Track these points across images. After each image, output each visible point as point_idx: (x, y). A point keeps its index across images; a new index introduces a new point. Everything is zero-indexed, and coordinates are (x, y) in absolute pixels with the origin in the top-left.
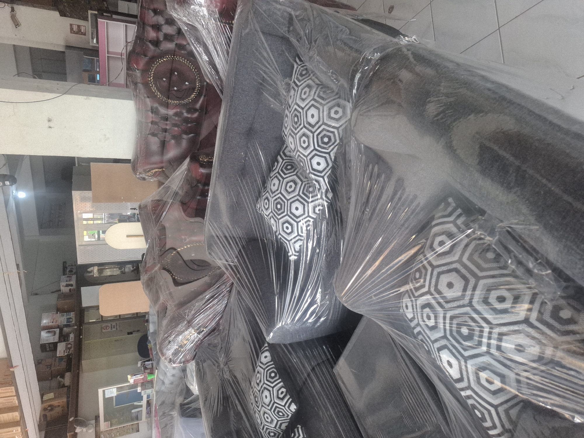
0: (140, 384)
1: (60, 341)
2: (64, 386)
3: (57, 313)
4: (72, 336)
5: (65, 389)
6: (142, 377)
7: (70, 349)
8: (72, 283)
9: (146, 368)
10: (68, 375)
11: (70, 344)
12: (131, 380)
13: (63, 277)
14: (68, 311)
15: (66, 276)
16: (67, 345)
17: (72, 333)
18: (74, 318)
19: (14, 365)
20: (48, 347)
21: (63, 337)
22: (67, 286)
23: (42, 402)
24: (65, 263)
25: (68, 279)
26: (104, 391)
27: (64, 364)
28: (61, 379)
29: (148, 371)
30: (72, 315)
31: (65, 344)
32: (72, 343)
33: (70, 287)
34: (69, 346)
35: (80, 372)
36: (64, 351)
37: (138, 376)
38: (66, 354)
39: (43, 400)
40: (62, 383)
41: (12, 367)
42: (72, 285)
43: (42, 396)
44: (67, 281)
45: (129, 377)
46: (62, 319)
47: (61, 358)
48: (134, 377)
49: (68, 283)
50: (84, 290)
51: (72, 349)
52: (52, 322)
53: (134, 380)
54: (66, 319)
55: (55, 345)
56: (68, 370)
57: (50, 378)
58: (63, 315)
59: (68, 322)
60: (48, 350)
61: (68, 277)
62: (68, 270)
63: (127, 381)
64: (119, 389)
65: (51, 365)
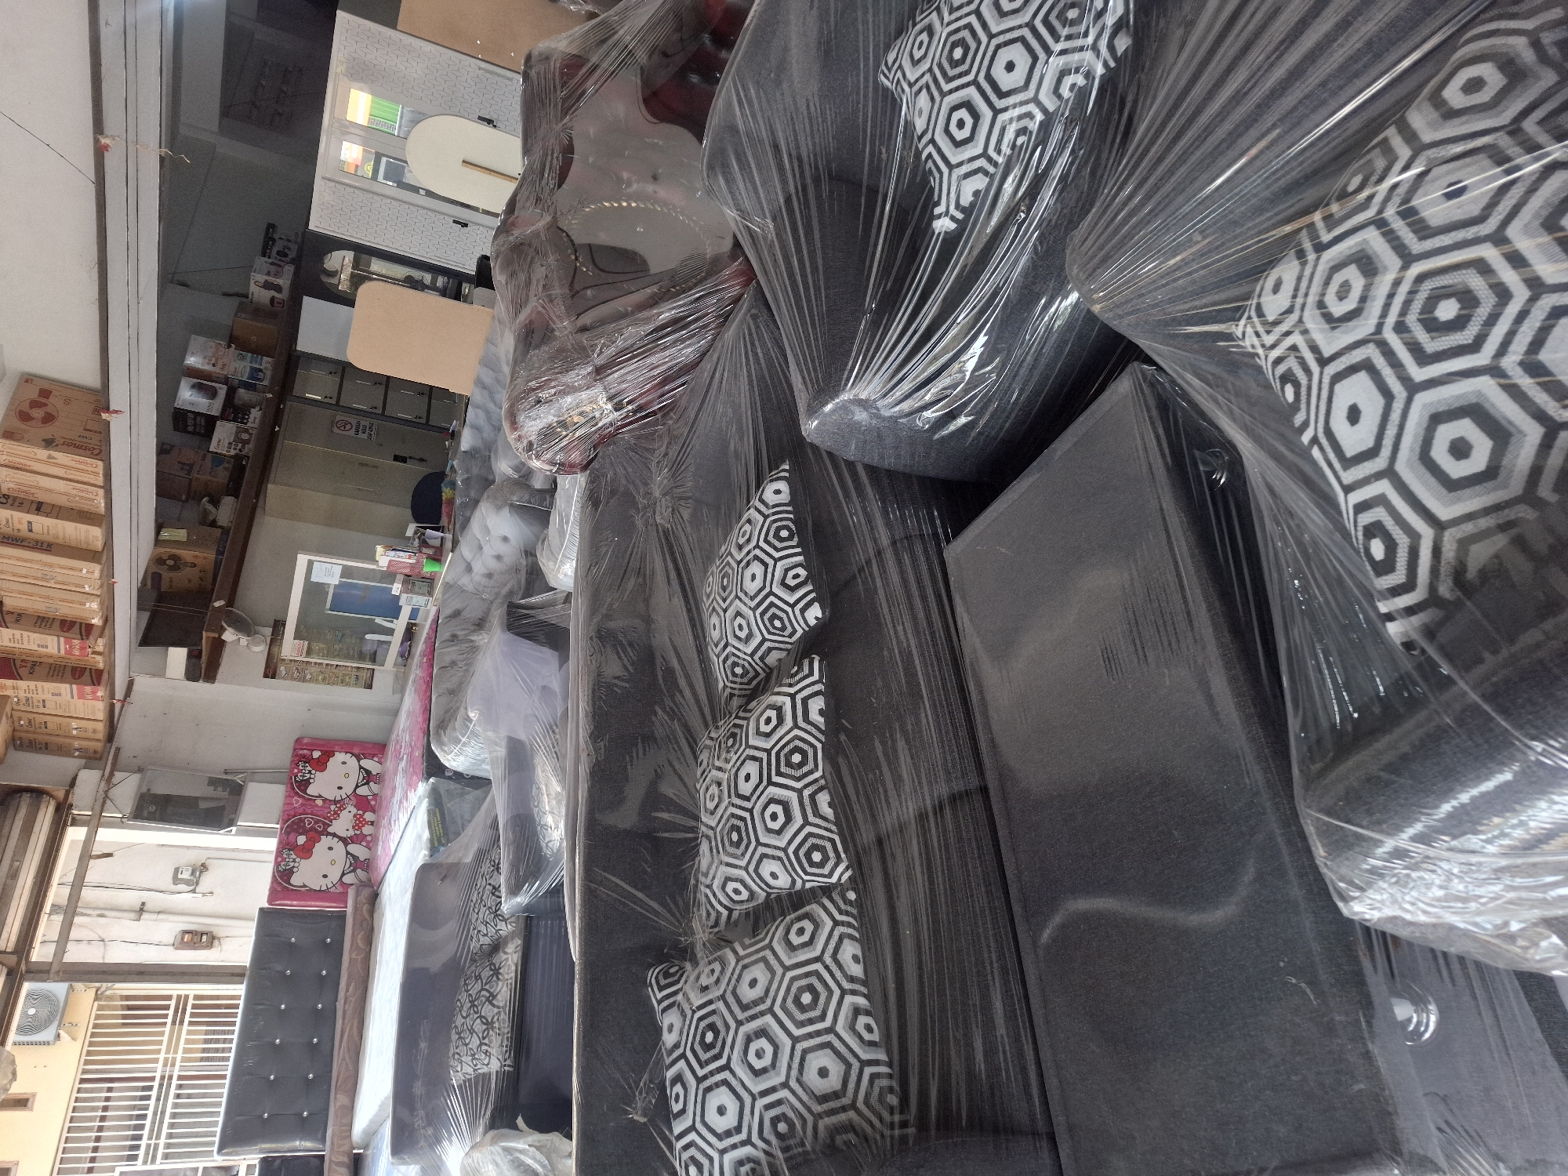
0: (400, 577)
1: (223, 416)
2: (213, 524)
3: (229, 346)
4: (255, 414)
5: (218, 532)
6: (411, 561)
7: (247, 442)
8: (280, 281)
9: (424, 543)
10: (228, 502)
11: (246, 431)
12: (384, 558)
13: (261, 262)
14: (258, 351)
15: (270, 261)
16: (239, 431)
17: (258, 408)
18: (269, 373)
19: (112, 408)
20: (190, 422)
21: (234, 410)
22: (267, 286)
23: (158, 542)
24: (271, 227)
25: (273, 269)
26: (310, 564)
27: (222, 476)
28: (210, 507)
29: (430, 552)
30: (266, 363)
31: (234, 429)
32: (254, 432)
33: (273, 293)
34: (245, 436)
35: (259, 511)
36: (230, 444)
37: (401, 554)
38: (233, 452)
39: (160, 538)
40: (211, 518)
41: (107, 409)
42: (278, 289)
43: (159, 528)
44: (268, 274)
45: (379, 549)
46: (238, 366)
47: (218, 458)
48: (393, 553)
49: (271, 279)
50: (308, 303)
51: (251, 446)
52: (214, 365)
53: (390, 561)
54: (248, 370)
55: (210, 422)
56: (233, 489)
57: (184, 497)
58: (243, 358)
59: (251, 377)
60: (190, 429)
61: (272, 264)
62: (275, 250)
63: (372, 559)
64: (347, 572)
65: (191, 466)
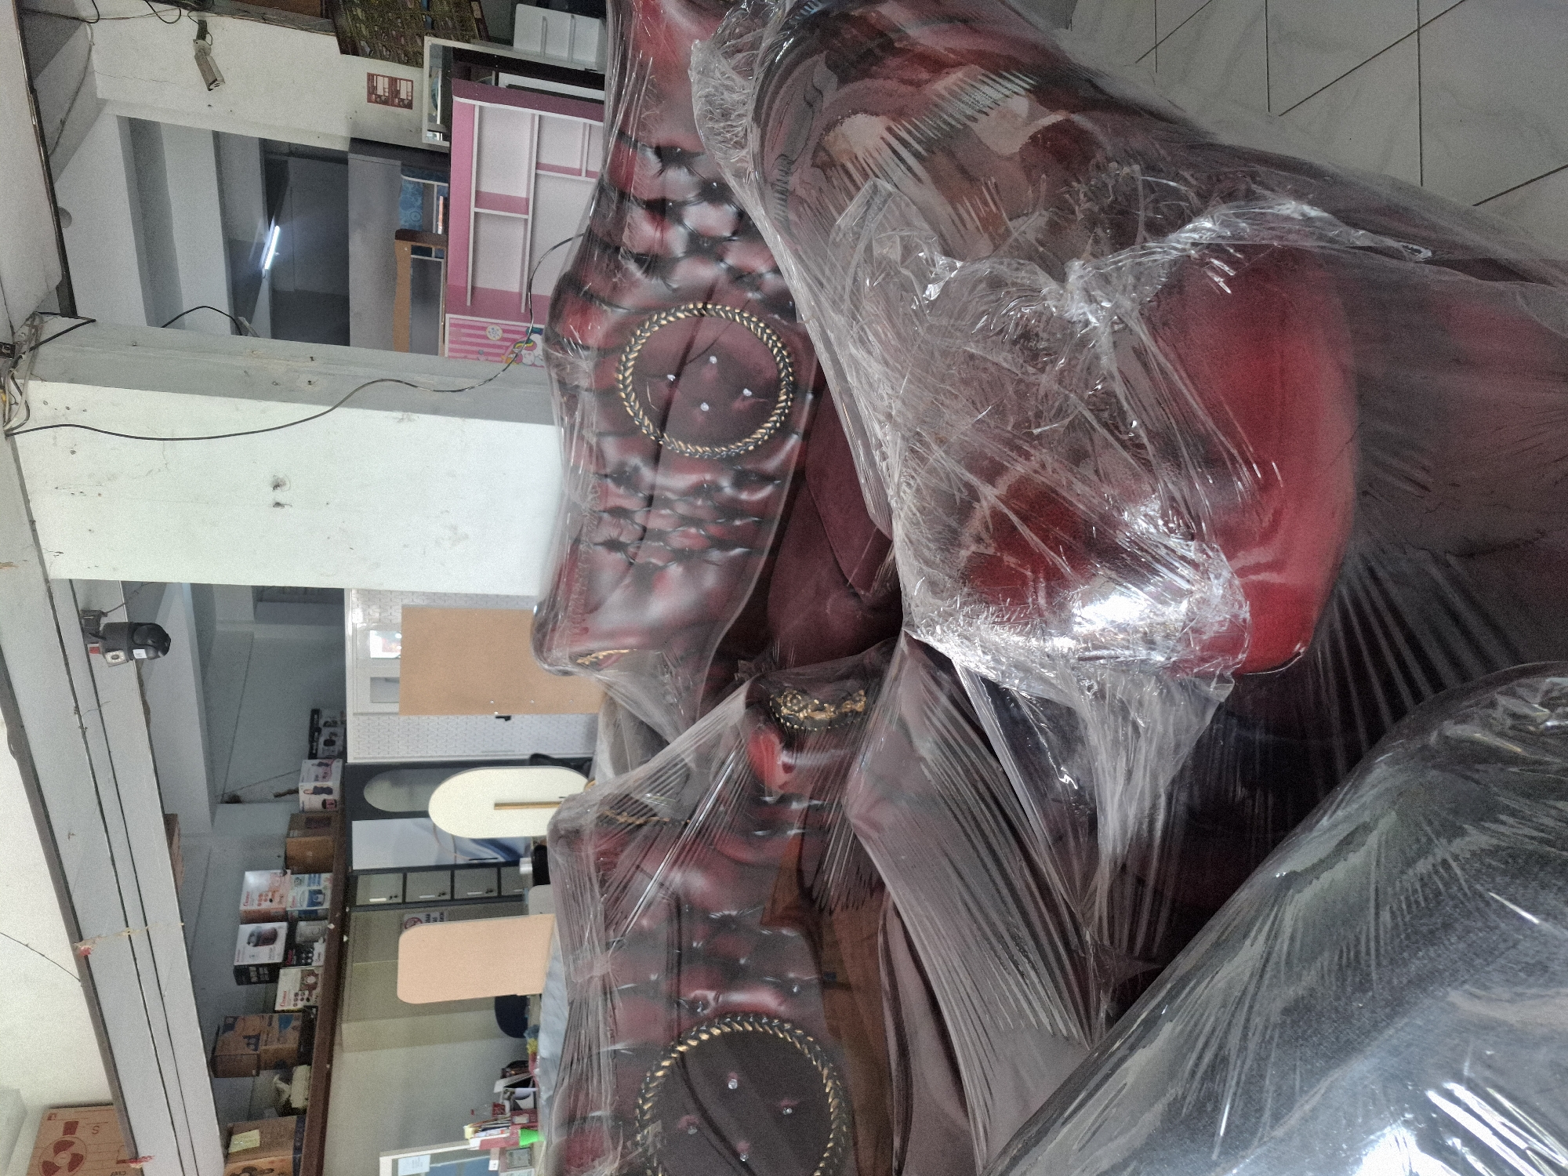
0: (495, 1151)
1: (286, 963)
2: (287, 1110)
3: (285, 873)
4: (319, 948)
5: (292, 1120)
6: (504, 1136)
7: (312, 987)
9: (516, 1109)
10: (301, 1073)
11: (312, 973)
12: (474, 1140)
14: (313, 868)
16: (305, 975)
17: (321, 940)
18: (328, 893)
19: (142, 1152)
20: (253, 974)
21: (297, 952)
22: (317, 791)
23: (227, 1157)
24: (315, 713)
25: (321, 771)
26: (395, 1163)
27: (291, 1040)
28: (282, 1086)
29: (522, 1119)
30: (325, 881)
31: (299, 975)
32: (320, 972)
33: (325, 796)
34: (311, 980)
36: (296, 995)
37: (492, 1131)
38: (300, 1005)
39: (233, 1149)
40: (285, 1097)
41: (136, 1158)
42: (329, 791)
44: (317, 779)
45: (468, 1130)
46: (296, 894)
47: (286, 1016)
48: (484, 1133)
49: (319, 784)
50: (359, 828)
51: (318, 990)
52: (271, 901)
53: (482, 1142)
54: (307, 895)
55: (272, 972)
56: (304, 1058)
58: (300, 882)
59: (312, 903)
61: (320, 765)
62: (322, 740)
63: (460, 1137)
64: (435, 1158)
65: (257, 1037)
